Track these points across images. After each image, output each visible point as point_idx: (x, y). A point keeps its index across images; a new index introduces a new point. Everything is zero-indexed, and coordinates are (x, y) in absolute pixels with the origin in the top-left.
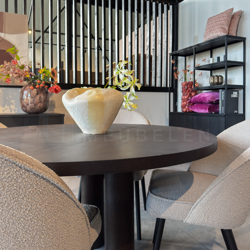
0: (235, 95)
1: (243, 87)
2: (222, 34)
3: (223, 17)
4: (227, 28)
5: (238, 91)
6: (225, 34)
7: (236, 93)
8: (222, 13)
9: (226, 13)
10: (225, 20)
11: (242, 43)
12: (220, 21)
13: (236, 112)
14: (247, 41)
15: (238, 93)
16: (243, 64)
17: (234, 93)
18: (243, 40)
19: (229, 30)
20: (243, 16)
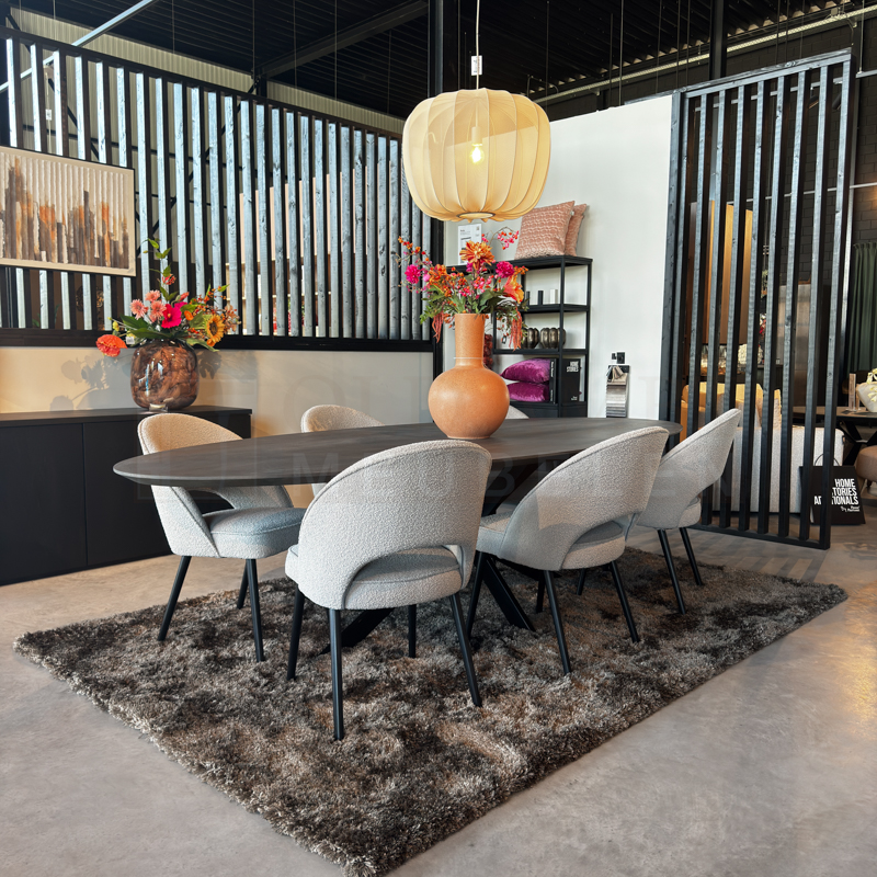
0: (573, 367)
1: (586, 352)
2: (555, 251)
3: (556, 216)
4: (563, 240)
5: (579, 360)
6: (562, 254)
7: (576, 363)
8: (554, 208)
9: (562, 210)
10: (559, 224)
11: (586, 268)
12: (550, 224)
13: (575, 398)
14: (593, 264)
15: (579, 364)
16: (586, 309)
17: (572, 363)
18: (588, 263)
19: (566, 242)
20: (588, 216)
